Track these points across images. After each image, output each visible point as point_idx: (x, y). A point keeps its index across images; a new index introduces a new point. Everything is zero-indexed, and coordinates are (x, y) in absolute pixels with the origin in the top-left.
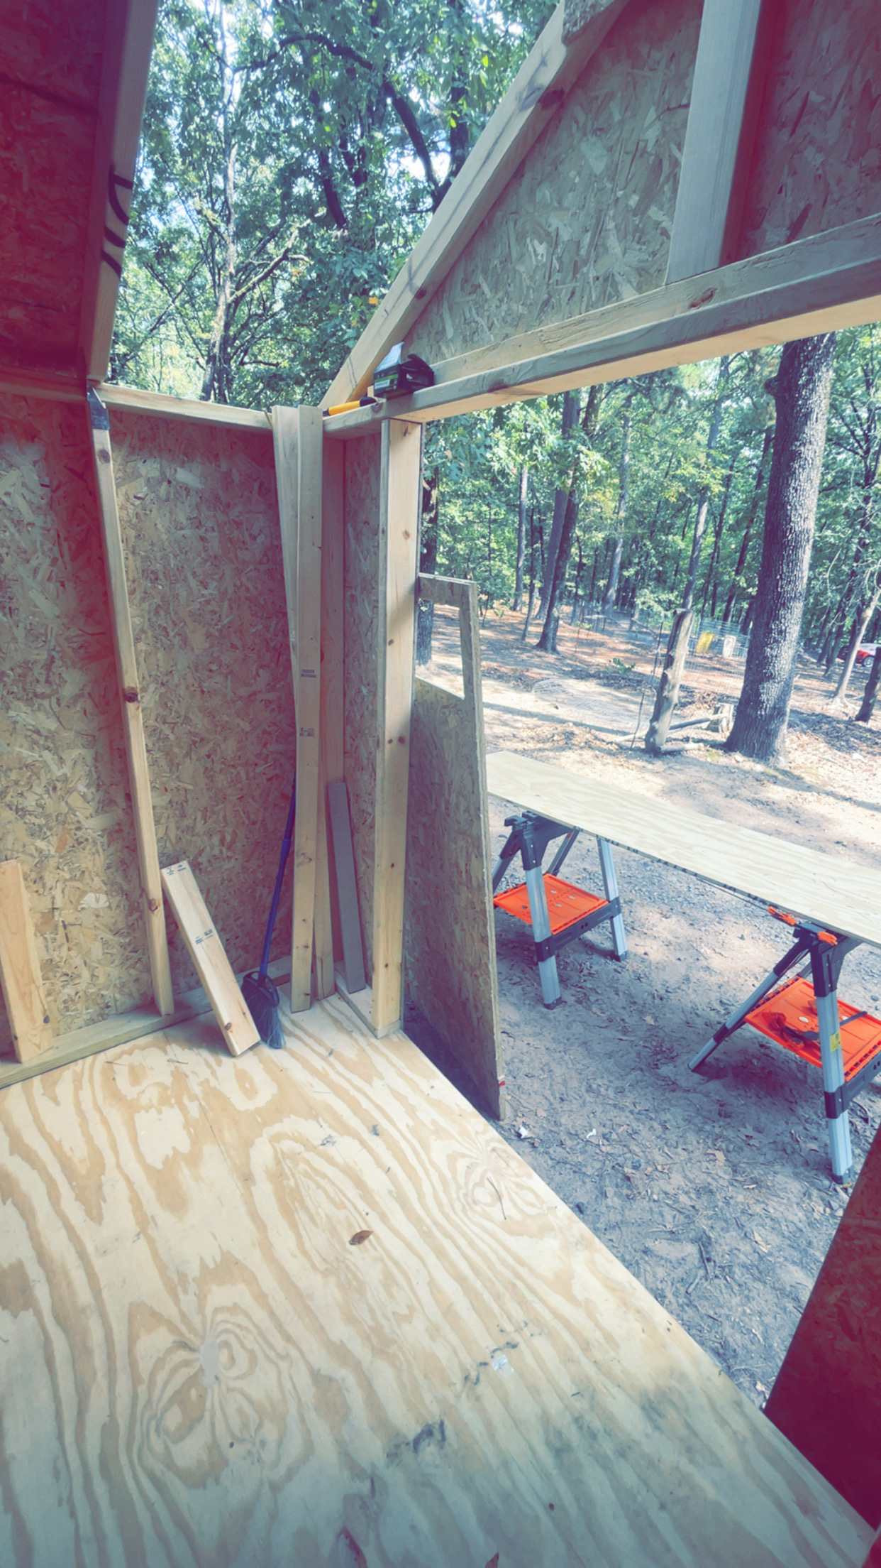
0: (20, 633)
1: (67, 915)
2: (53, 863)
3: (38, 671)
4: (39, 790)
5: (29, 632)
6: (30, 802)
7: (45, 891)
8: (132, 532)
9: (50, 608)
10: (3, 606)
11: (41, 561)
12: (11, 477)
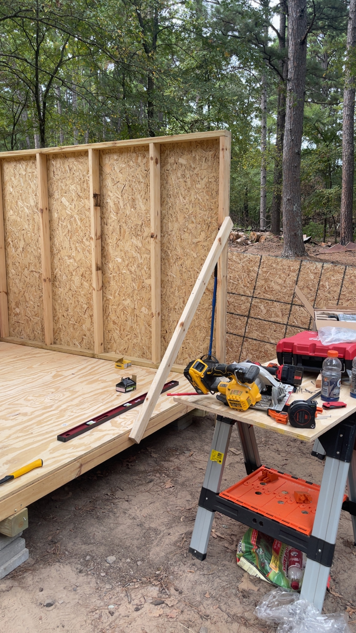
0: (136, 215)
1: (137, 312)
2: (136, 292)
3: (139, 227)
4: (135, 266)
5: (138, 215)
6: (133, 270)
7: (133, 301)
8: (165, 182)
9: (143, 208)
10: (134, 207)
11: (143, 193)
12: (139, 169)
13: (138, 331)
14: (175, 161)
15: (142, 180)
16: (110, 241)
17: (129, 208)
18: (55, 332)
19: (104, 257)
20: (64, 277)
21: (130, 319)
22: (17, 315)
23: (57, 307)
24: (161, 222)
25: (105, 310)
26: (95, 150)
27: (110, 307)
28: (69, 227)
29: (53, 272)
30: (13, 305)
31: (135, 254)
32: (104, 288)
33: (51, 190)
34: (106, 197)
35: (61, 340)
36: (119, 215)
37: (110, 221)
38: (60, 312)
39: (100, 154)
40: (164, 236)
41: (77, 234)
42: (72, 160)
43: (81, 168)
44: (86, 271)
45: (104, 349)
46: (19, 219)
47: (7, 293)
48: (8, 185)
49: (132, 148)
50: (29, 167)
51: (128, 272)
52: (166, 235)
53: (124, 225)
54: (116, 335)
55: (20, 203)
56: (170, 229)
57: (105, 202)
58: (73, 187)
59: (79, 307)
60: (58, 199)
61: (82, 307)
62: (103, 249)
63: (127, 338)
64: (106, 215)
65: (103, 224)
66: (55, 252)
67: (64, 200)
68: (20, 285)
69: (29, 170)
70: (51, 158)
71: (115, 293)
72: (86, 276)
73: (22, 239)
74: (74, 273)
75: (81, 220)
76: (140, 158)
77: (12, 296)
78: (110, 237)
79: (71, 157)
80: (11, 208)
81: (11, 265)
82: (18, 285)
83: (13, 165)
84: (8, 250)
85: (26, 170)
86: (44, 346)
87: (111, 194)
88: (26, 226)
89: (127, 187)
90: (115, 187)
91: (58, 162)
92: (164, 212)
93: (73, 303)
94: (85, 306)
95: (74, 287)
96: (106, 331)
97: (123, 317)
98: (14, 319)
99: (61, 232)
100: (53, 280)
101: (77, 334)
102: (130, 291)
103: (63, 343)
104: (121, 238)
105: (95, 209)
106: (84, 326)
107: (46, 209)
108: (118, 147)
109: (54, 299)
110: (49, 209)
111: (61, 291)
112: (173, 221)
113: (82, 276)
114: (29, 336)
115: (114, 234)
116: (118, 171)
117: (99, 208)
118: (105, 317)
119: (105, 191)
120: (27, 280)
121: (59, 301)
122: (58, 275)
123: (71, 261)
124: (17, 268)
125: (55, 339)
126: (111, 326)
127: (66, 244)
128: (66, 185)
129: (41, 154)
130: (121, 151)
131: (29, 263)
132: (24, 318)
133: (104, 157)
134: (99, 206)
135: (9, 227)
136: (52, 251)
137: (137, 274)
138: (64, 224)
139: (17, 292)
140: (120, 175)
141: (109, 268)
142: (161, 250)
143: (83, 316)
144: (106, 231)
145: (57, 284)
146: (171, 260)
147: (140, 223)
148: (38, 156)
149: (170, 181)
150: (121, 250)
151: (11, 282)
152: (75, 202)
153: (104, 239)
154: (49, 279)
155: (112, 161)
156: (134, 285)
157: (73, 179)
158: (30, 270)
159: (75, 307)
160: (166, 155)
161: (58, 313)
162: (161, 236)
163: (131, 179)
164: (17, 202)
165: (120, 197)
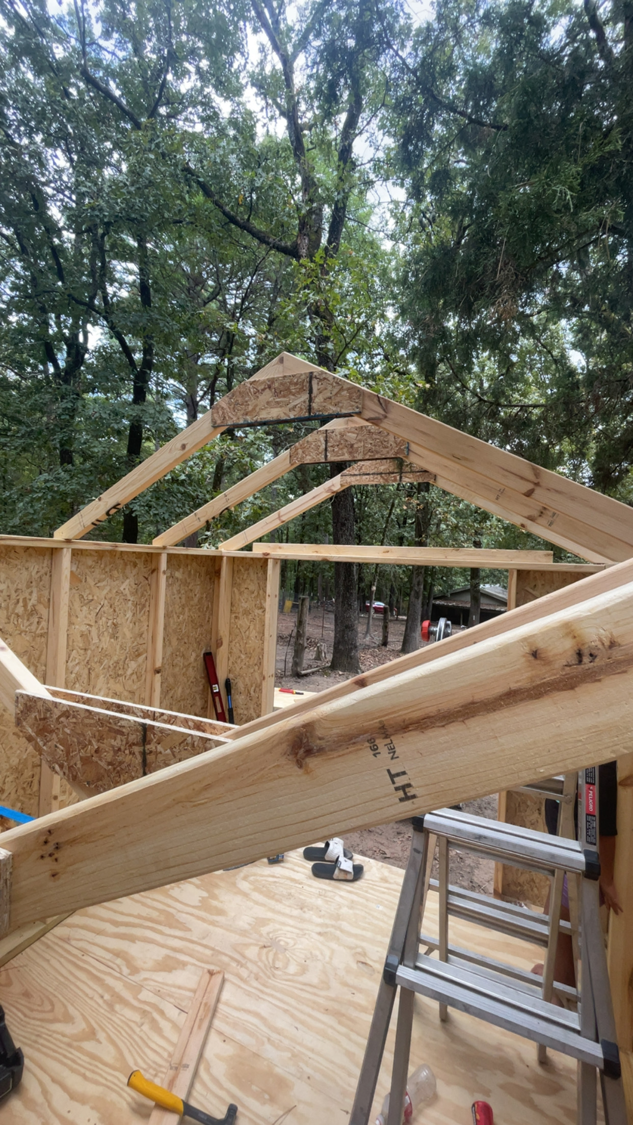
17: (107, 639)
165: (92, 623)
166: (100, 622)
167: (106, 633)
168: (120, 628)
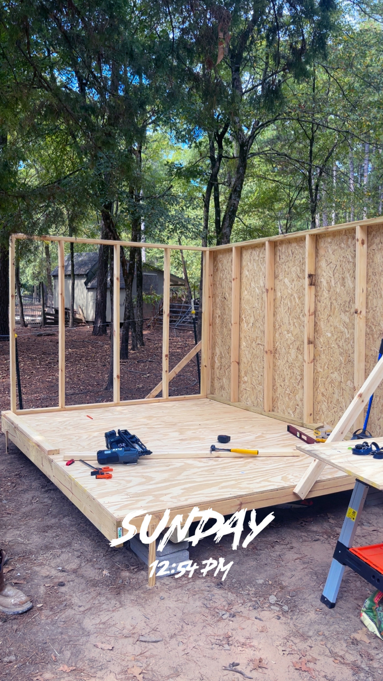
0: (345, 292)
1: (343, 385)
2: (343, 365)
3: (347, 303)
4: (343, 341)
5: (347, 292)
6: (341, 344)
7: (340, 375)
8: (371, 261)
9: (351, 286)
10: (343, 285)
11: (351, 272)
12: (349, 250)
13: (344, 404)
14: (380, 241)
15: (351, 260)
16: (322, 316)
17: (339, 286)
18: (273, 400)
19: (317, 331)
20: (283, 350)
21: (336, 391)
22: (245, 382)
23: (276, 377)
24: (367, 298)
25: (315, 382)
26: (312, 236)
27: (320, 379)
28: (289, 304)
29: (274, 345)
30: (243, 374)
31: (343, 329)
32: (315, 361)
33: (276, 271)
34: (320, 277)
35: (278, 408)
36: (330, 292)
37: (322, 298)
38: (279, 382)
39: (317, 238)
40: (369, 312)
41: (295, 311)
42: (294, 245)
43: (301, 252)
44: (301, 345)
45: (314, 420)
46: (251, 298)
47: (238, 363)
48: (245, 269)
49: (344, 231)
50: (261, 253)
51: (336, 347)
52: (371, 311)
53: (334, 302)
54: (324, 406)
55: (253, 285)
56: (375, 305)
57: (319, 281)
58: (294, 269)
59: (294, 378)
60: (281, 280)
61: (296, 379)
62: (316, 324)
63: (334, 410)
64: (320, 294)
65: (317, 301)
66: (277, 327)
67: (286, 280)
68: (249, 356)
69: (261, 256)
70: (278, 244)
71: (324, 366)
72: (301, 349)
73: (252, 315)
74: (291, 347)
75: (299, 298)
76: (350, 240)
77: (242, 365)
78: (322, 313)
79: (294, 242)
80: (246, 289)
81: (243, 338)
82: (247, 356)
83: (249, 251)
84: (242, 325)
85: (259, 256)
86: (263, 413)
87: (325, 274)
88: (257, 305)
89: (338, 267)
90: (328, 267)
91: (284, 248)
92: (369, 289)
93: (289, 374)
94: (299, 378)
95: (290, 360)
96: (315, 402)
97: (330, 389)
98: (243, 386)
99: (282, 309)
100: (274, 352)
101: (291, 404)
102: (338, 364)
103: (279, 411)
104: (332, 314)
105: (310, 288)
106: (297, 396)
107: (272, 289)
108: (331, 231)
109: (274, 370)
110: (274, 290)
111: (280, 363)
112: (377, 297)
113: (297, 349)
114: (253, 402)
115: (326, 310)
116: (331, 253)
117: (313, 287)
118: (315, 389)
119: (319, 271)
120: (254, 352)
121: (278, 372)
122: (279, 348)
123: (290, 335)
124: (247, 341)
125: (273, 406)
126: (320, 397)
127: (286, 320)
128: (289, 267)
129: (270, 242)
130: (335, 234)
131: (257, 337)
132: (250, 386)
133: (320, 241)
134: (314, 285)
135: (244, 305)
136: (274, 327)
137: (344, 348)
138: (286, 302)
139: (246, 363)
140: (333, 256)
141: (320, 342)
142: (366, 325)
143: (297, 387)
144: (319, 308)
145: (277, 355)
146: (375, 336)
147: (348, 300)
148: (267, 243)
149: (375, 260)
150: (331, 326)
151: (242, 353)
152: (295, 282)
153: (317, 315)
154: (271, 351)
155: (326, 244)
156: (341, 358)
157: (294, 262)
158: (257, 343)
159: (291, 378)
160: (372, 235)
161: (277, 383)
162: (366, 312)
163: (342, 259)
164: (250, 284)
165: (332, 276)
166: (336, 276)
167: (338, 283)
168: (346, 280)
